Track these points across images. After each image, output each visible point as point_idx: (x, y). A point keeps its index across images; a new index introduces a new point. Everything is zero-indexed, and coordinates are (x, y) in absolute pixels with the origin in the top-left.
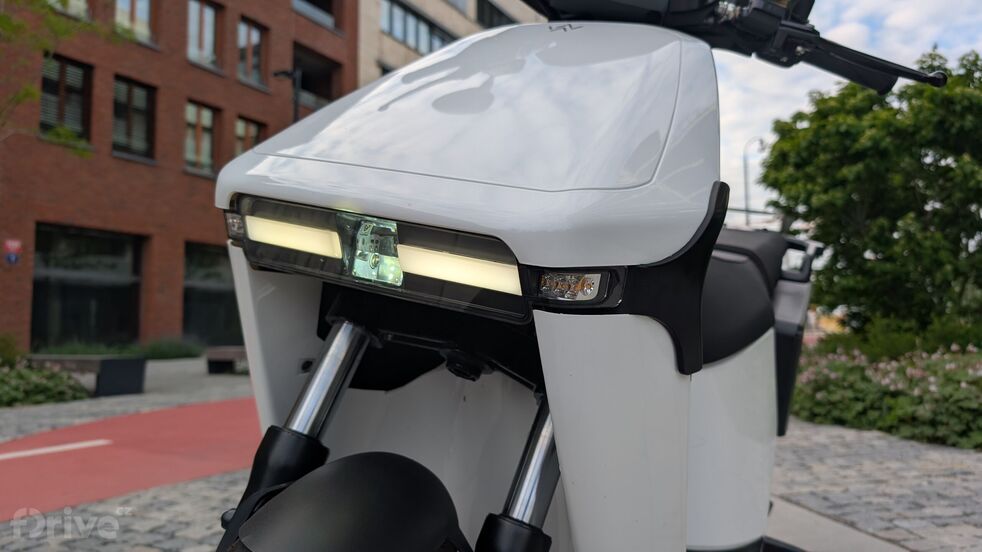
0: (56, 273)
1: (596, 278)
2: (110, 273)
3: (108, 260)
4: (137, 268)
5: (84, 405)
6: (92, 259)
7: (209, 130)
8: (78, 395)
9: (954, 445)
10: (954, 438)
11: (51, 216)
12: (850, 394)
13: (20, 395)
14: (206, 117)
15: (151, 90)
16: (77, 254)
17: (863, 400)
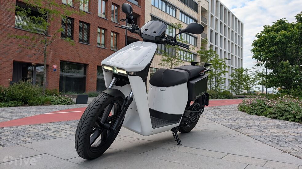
0: (65, 74)
1: (133, 73)
2: (77, 74)
3: (77, 70)
4: (85, 73)
5: (74, 105)
6: (73, 70)
7: (104, 34)
8: (73, 103)
9: (278, 119)
10: (279, 117)
11: (64, 59)
12: (260, 107)
13: (60, 102)
14: (103, 31)
15: (89, 25)
16: (69, 69)
17: (263, 109)
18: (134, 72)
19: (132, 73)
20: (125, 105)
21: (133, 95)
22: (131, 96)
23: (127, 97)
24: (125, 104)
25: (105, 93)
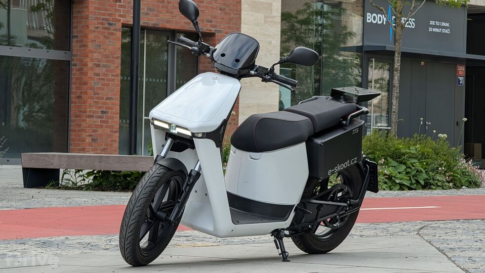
18: (203, 134)
19: (200, 135)
20: (189, 183)
21: (200, 168)
22: (197, 169)
23: (192, 170)
24: (189, 181)
25: (161, 165)
